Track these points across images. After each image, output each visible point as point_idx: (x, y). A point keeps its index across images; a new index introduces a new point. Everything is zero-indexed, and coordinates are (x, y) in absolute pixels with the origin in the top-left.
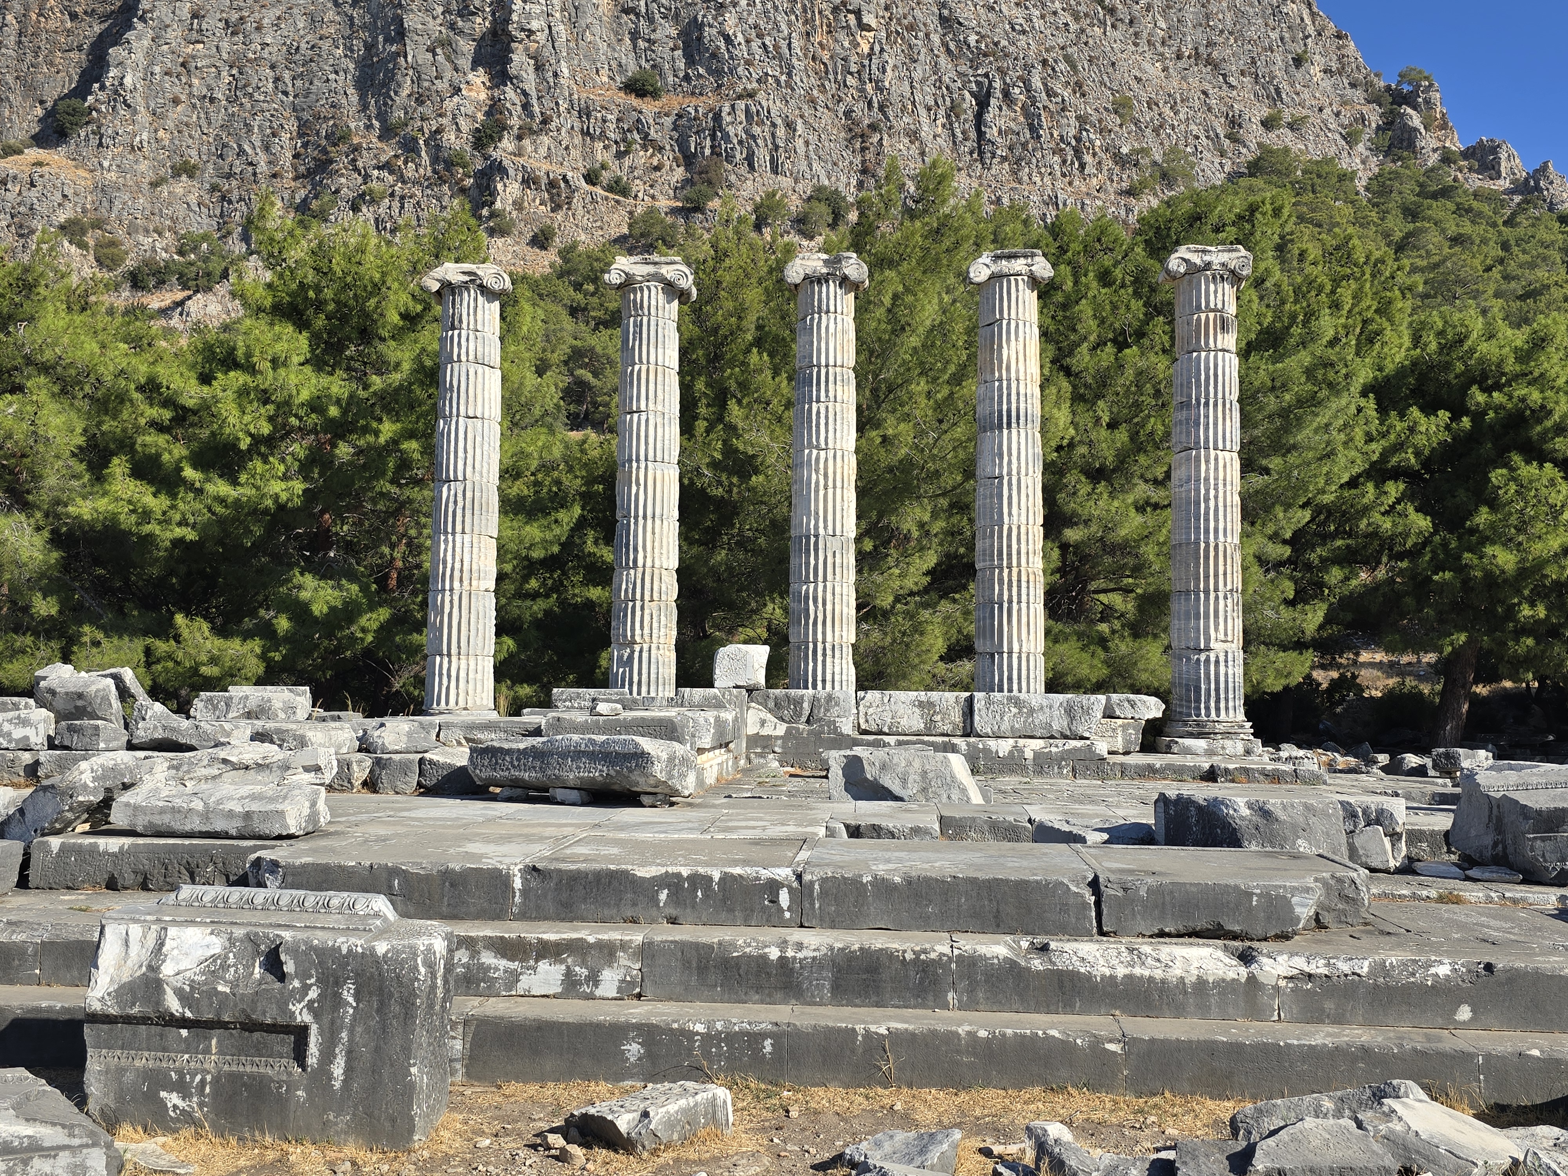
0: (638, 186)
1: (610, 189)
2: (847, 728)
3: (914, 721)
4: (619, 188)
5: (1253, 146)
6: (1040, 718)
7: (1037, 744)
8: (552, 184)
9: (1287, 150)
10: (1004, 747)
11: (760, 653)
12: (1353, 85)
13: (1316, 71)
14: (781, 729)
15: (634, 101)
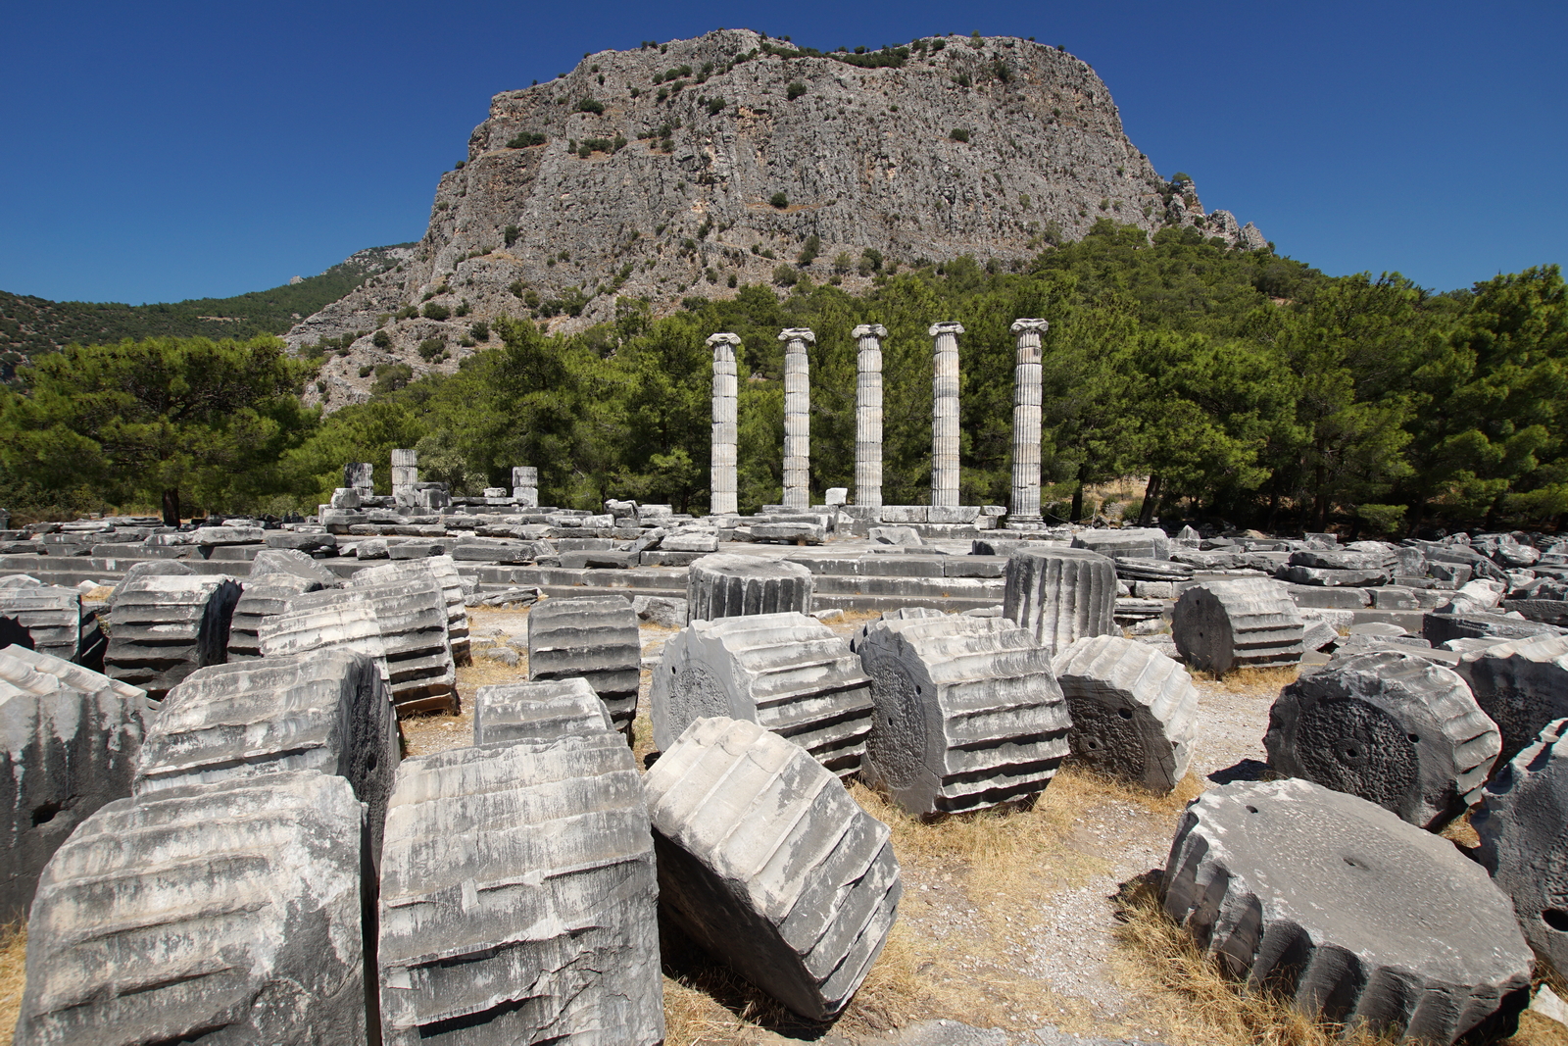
0: (777, 254)
1: (764, 255)
2: (878, 520)
3: (904, 517)
4: (768, 254)
5: (1093, 218)
6: (954, 516)
7: (952, 526)
8: (736, 255)
9: (1111, 221)
10: (939, 527)
11: (844, 491)
12: (1148, 184)
13: (1127, 176)
14: (852, 521)
15: (776, 210)
